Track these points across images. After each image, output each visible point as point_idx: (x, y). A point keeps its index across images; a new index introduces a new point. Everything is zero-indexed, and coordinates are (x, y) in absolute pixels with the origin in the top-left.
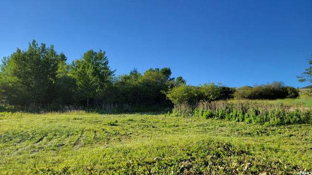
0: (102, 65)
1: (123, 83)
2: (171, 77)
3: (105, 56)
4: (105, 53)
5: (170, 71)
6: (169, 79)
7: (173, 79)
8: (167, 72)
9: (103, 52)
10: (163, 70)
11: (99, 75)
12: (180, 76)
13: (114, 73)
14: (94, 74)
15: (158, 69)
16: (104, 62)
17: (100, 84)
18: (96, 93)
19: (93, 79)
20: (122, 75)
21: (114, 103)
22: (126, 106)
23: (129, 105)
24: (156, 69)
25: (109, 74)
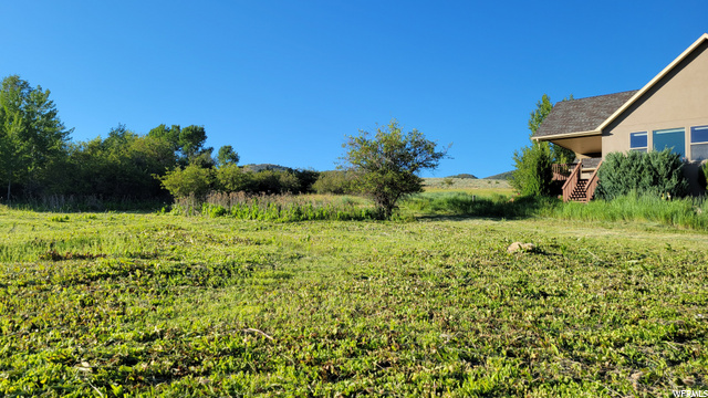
0: (43, 117)
1: (87, 157)
2: (206, 145)
3: (50, 99)
4: (48, 92)
5: (204, 133)
6: (200, 149)
7: (211, 150)
8: (197, 135)
9: (44, 92)
10: (188, 129)
11: (35, 137)
12: (227, 145)
13: (70, 136)
14: (24, 136)
15: (178, 128)
16: (48, 111)
17: (37, 156)
18: (27, 174)
19: (21, 146)
20: (86, 141)
21: (67, 194)
22: (92, 199)
23: (98, 198)
24: (173, 126)
25: (59, 136)
